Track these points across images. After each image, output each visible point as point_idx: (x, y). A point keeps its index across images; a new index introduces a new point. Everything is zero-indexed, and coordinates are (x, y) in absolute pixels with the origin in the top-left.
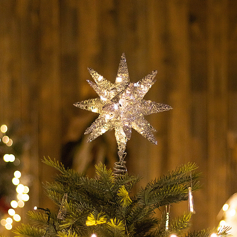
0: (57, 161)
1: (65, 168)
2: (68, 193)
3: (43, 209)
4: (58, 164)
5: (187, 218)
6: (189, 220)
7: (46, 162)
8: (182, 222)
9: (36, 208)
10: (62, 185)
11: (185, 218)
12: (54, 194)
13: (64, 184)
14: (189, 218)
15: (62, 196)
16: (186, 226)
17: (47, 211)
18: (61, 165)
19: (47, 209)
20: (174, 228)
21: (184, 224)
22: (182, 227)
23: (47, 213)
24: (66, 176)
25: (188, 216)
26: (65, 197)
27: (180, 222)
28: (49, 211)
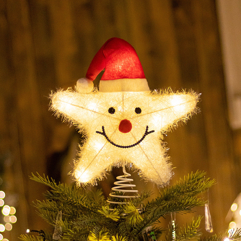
0: (47, 176)
1: (56, 183)
2: (63, 211)
3: (37, 231)
4: (48, 179)
5: (196, 224)
6: (198, 226)
7: (35, 179)
8: (192, 229)
9: (28, 231)
10: (55, 202)
11: (194, 224)
12: (47, 213)
13: (57, 201)
14: (198, 224)
15: (56, 214)
16: (196, 233)
17: (41, 232)
18: (51, 181)
19: (41, 230)
20: (183, 236)
21: (194, 231)
22: (192, 235)
23: (42, 235)
24: (58, 192)
25: (197, 221)
26: (60, 215)
27: (189, 229)
28: (44, 233)
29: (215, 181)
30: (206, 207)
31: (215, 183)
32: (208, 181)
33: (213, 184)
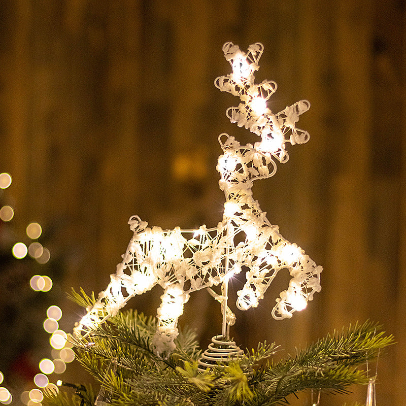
17: (80, 390)
19: (82, 386)
29: (392, 339)
30: (371, 384)
31: (393, 342)
32: (379, 338)
33: (389, 343)
